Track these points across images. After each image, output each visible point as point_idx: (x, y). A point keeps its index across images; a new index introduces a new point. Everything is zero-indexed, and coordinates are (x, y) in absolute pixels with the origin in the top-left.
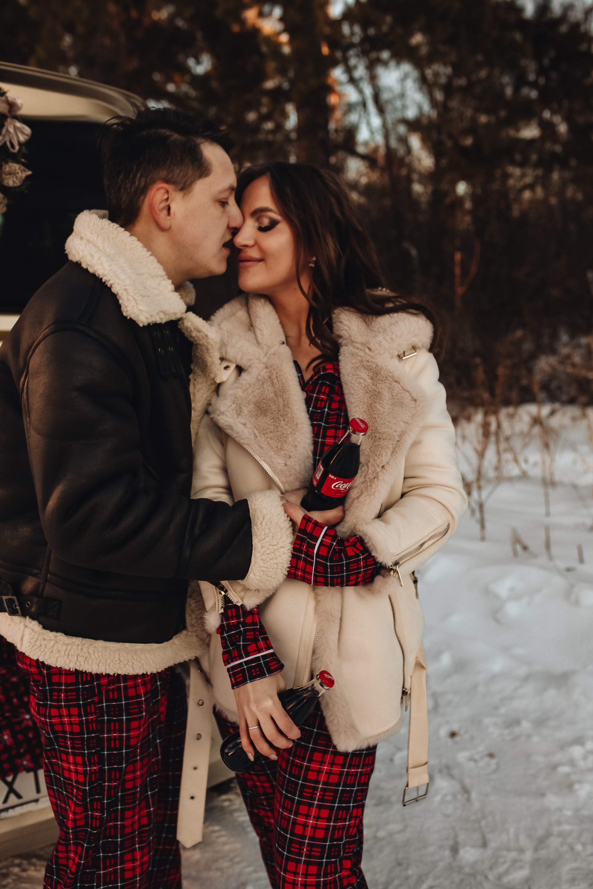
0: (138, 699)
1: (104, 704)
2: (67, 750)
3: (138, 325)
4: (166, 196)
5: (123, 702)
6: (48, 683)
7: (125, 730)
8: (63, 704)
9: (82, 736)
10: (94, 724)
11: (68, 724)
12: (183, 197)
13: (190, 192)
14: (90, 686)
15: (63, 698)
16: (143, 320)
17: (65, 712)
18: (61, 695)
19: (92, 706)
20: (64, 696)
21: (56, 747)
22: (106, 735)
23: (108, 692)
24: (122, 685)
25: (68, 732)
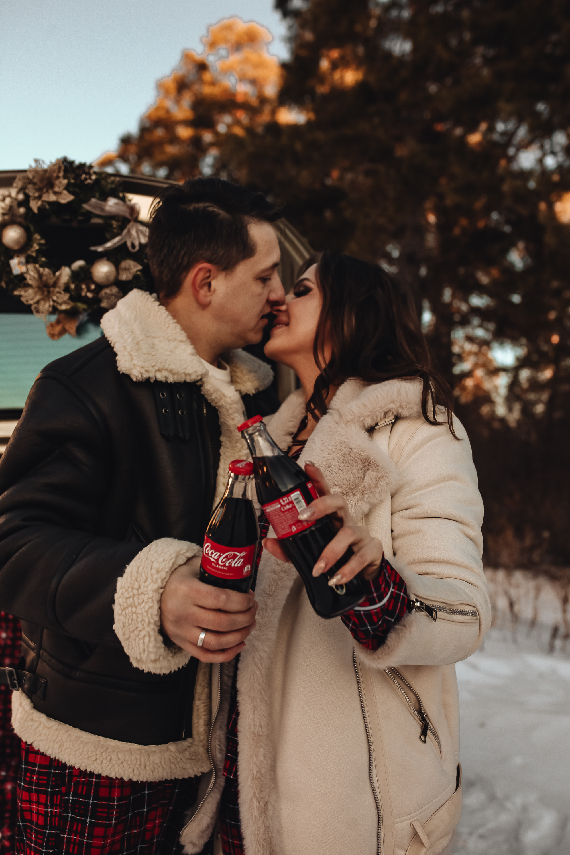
0: (109, 802)
1: (71, 798)
2: (31, 844)
3: (131, 380)
4: (208, 275)
5: (91, 801)
6: (24, 760)
7: (86, 835)
8: (34, 787)
9: (45, 831)
10: (57, 818)
11: (36, 813)
12: (226, 276)
13: (232, 271)
14: (61, 772)
15: (34, 781)
16: (136, 374)
17: (34, 797)
18: (34, 778)
19: (59, 796)
20: (36, 778)
21: (25, 839)
22: (66, 836)
23: (77, 783)
24: (94, 780)
25: (35, 822)
